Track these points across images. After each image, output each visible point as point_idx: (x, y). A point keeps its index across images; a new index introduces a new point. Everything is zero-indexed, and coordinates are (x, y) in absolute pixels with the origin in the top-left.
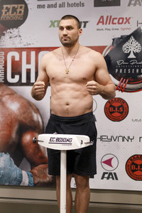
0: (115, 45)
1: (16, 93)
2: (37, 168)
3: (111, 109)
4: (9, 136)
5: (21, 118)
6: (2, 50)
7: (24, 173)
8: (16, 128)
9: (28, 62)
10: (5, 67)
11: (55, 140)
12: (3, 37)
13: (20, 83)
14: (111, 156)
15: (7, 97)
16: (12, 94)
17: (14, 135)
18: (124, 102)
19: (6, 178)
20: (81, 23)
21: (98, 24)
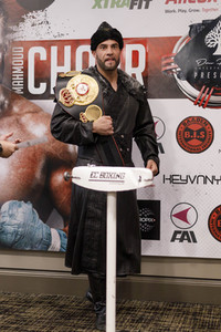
0: (193, 36)
1: (42, 110)
3: (187, 134)
4: (31, 176)
5: (49, 148)
6: (21, 43)
8: (41, 163)
9: (61, 62)
10: (25, 70)
11: (98, 175)
12: (21, 24)
13: (46, 96)
14: (187, 207)
15: (28, 116)
16: (36, 111)
17: (38, 175)
18: (207, 123)
19: (25, 240)
20: (141, 1)
21: (167, 3)
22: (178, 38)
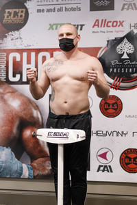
0: (109, 46)
1: (17, 91)
2: (36, 161)
3: (106, 106)
4: (11, 131)
5: (22, 114)
6: (5, 51)
7: (24, 166)
8: (17, 123)
9: (29, 62)
10: (7, 67)
12: (5, 39)
13: (21, 82)
14: (106, 150)
15: (9, 94)
16: (14, 92)
17: (15, 131)
18: (118, 99)
19: (7, 171)
20: (78, 26)
21: (93, 27)
22: (100, 48)
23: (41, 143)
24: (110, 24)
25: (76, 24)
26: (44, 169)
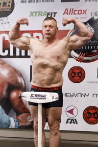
0: (76, 29)
1: (6, 63)
3: (73, 75)
4: (1, 93)
5: (10, 81)
11: (34, 96)
18: (82, 69)
20: (52, 13)
21: (64, 14)
22: (69, 31)
23: (24, 102)
24: (76, 12)
25: (51, 12)
26: (26, 121)
